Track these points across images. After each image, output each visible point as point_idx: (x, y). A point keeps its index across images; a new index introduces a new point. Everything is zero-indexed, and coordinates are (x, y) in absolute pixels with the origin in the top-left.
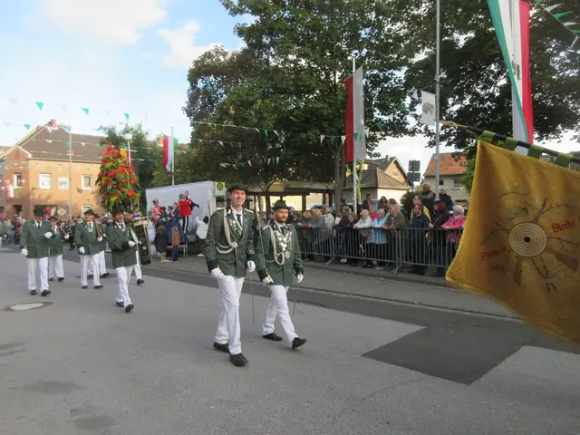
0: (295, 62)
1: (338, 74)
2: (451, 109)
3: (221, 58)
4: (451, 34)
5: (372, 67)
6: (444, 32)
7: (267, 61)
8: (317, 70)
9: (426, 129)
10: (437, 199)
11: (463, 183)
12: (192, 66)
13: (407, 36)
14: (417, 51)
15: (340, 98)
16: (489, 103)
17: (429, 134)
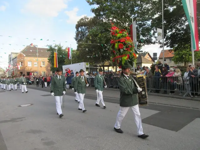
0: (112, 20)
1: (127, 24)
2: (168, 34)
3: (87, 20)
4: (167, 7)
5: (139, 20)
6: (165, 7)
7: (102, 20)
8: (120, 23)
9: (159, 41)
10: (164, 66)
11: (173, 60)
12: (77, 23)
13: (151, 9)
14: (155, 14)
16: (182, 31)
17: (160, 43)
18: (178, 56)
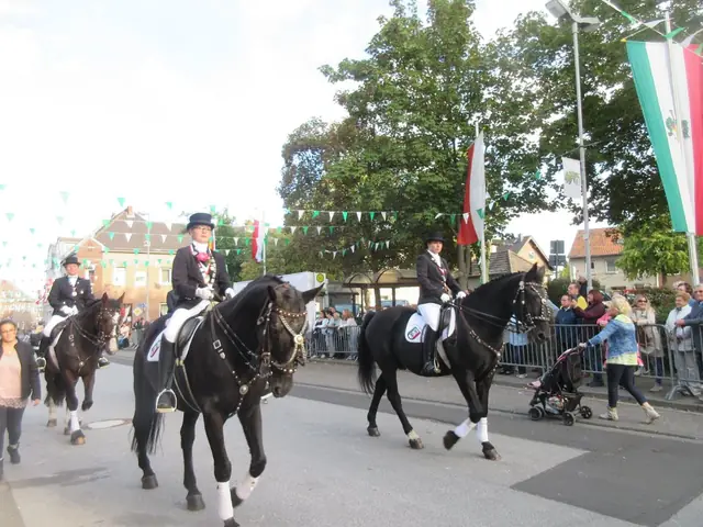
0: (406, 130)
1: (458, 141)
2: (599, 177)
3: (320, 129)
4: (595, 89)
5: (499, 131)
6: (585, 88)
7: (372, 131)
8: (432, 139)
9: (570, 203)
10: (590, 287)
11: (620, 265)
12: (286, 141)
13: (539, 93)
14: (555, 110)
15: (462, 169)
16: (647, 167)
17: (576, 209)
18: (635, 253)
